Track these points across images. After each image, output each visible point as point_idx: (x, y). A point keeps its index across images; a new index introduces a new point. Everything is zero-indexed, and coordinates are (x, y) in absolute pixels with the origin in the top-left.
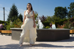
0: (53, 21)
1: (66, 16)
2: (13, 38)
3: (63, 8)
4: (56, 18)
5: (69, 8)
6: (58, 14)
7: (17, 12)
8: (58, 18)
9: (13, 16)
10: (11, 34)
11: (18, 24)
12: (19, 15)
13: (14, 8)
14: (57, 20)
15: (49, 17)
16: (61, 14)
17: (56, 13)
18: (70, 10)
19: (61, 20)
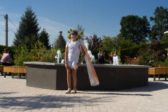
0: (117, 48)
1: (146, 36)
2: (29, 84)
3: (140, 19)
4: (123, 41)
5: (152, 19)
6: (128, 32)
7: (36, 27)
8: (128, 42)
9: (27, 35)
10: (24, 74)
11: (38, 54)
14: (124, 46)
15: (107, 39)
16: (135, 33)
17: (123, 30)
18: (154, 24)
19: (135, 46)
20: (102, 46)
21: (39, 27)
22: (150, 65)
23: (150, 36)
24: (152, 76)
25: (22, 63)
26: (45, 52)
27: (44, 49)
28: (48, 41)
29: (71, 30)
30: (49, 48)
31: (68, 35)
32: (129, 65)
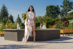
0: (45, 21)
1: (58, 15)
2: (5, 39)
3: (55, 7)
4: (47, 18)
5: (61, 6)
6: (50, 13)
7: (7, 13)
8: (50, 18)
9: (3, 17)
10: (3, 35)
11: (9, 25)
12: (9, 16)
13: (5, 9)
14: (48, 20)
15: (40, 17)
16: (53, 13)
17: (47, 12)
18: (62, 9)
19: (53, 20)
20: (37, 21)
21: (8, 13)
22: (61, 28)
23: (61, 14)
24: (62, 34)
25: (2, 30)
26: (12, 25)
27: (11, 23)
28: (13, 19)
29: (23, 14)
30: (13, 22)
31: (22, 16)
32: (50, 29)
